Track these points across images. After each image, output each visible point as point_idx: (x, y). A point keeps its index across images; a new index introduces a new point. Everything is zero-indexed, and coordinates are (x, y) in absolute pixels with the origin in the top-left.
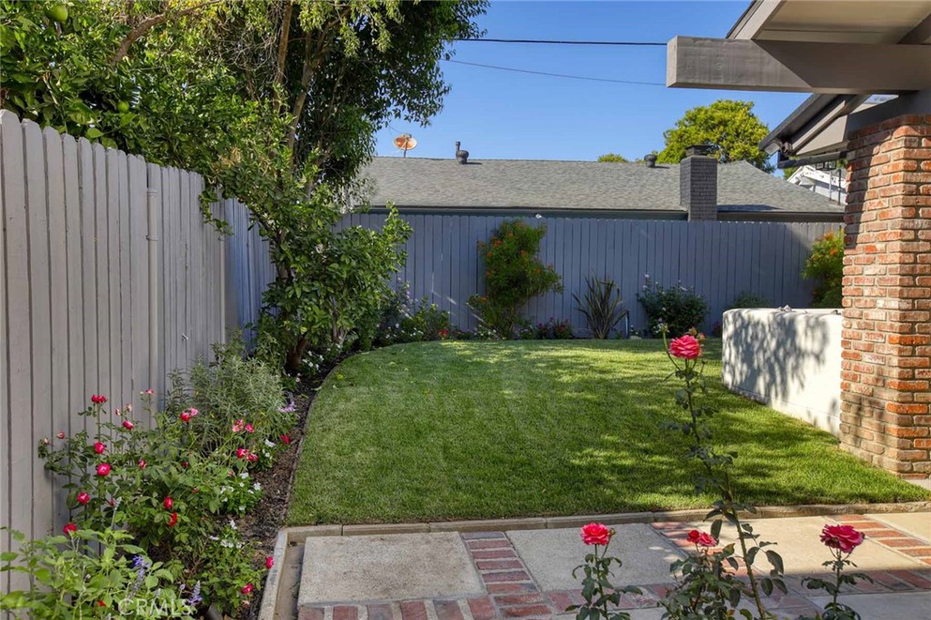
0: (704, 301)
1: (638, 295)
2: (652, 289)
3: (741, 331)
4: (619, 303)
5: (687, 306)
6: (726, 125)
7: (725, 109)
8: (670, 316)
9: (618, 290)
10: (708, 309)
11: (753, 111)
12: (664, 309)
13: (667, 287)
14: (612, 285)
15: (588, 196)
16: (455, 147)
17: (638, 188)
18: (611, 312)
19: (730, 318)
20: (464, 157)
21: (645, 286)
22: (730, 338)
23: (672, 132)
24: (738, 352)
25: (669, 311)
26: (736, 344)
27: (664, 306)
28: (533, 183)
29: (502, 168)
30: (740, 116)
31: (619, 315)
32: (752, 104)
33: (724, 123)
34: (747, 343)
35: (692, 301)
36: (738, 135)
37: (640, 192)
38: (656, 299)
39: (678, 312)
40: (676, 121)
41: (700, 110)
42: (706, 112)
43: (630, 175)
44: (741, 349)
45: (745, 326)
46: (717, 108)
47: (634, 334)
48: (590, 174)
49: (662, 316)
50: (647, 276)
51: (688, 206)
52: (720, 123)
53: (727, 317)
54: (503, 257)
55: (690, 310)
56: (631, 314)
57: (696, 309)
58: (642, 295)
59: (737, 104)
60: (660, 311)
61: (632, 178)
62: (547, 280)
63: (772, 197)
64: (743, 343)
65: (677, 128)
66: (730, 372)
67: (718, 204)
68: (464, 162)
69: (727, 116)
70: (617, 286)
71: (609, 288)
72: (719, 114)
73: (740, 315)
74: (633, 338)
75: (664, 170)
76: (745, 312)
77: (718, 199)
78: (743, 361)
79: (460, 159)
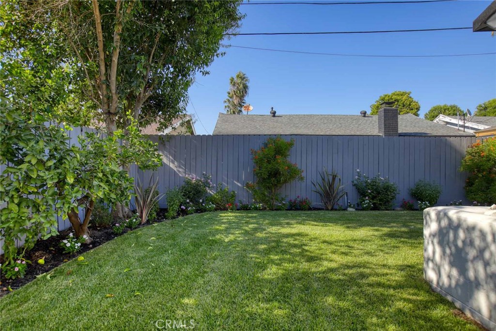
0: (395, 186)
1: (353, 182)
2: (361, 178)
3: (448, 232)
4: (341, 187)
5: (384, 189)
6: (398, 101)
7: (398, 95)
8: (373, 196)
9: (340, 179)
10: (398, 190)
11: (411, 95)
12: (369, 191)
13: (371, 177)
14: (336, 176)
15: (331, 129)
16: (271, 110)
17: (357, 126)
18: (335, 193)
19: (433, 215)
20: (274, 114)
21: (357, 177)
22: (433, 235)
23: (374, 105)
24: (444, 252)
25: (373, 193)
26: (441, 243)
27: (369, 189)
28: (305, 124)
29: (291, 118)
30: (405, 97)
31: (341, 195)
32: (410, 92)
33: (397, 100)
34: (456, 246)
35: (387, 186)
36: (404, 106)
37: (358, 127)
38: (365, 184)
39: (379, 193)
40: (375, 101)
41: (386, 96)
42: (389, 96)
43: (353, 120)
44: (448, 251)
45: (455, 227)
46: (394, 94)
47: (350, 206)
48: (334, 120)
49: (368, 195)
50: (358, 170)
51: (383, 133)
52: (395, 100)
53: (429, 214)
54: (265, 159)
55: (386, 192)
56: (348, 195)
57: (390, 191)
58: (355, 182)
59: (403, 93)
60: (367, 192)
61: (354, 121)
62: (293, 173)
63: (427, 129)
64: (451, 245)
65: (375, 104)
66: (433, 269)
67: (399, 132)
68: (274, 116)
69: (398, 98)
70: (339, 176)
71: (334, 178)
72: (394, 97)
73: (446, 214)
74: (349, 209)
75: (370, 118)
76: (453, 212)
77: (399, 130)
78: (452, 264)
79: (272, 115)
